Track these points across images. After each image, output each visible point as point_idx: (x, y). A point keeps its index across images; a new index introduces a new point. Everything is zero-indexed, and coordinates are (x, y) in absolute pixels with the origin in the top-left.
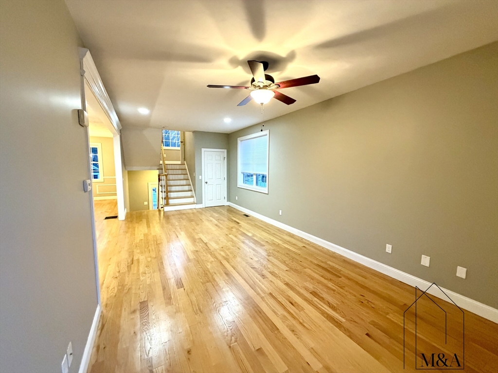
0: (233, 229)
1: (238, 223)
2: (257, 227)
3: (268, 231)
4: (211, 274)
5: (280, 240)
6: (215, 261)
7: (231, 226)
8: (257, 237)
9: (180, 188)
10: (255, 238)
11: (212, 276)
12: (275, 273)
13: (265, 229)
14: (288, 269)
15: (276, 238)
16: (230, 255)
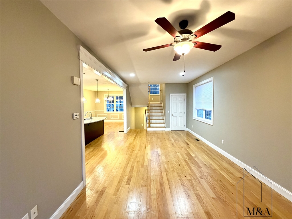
0: (182, 149)
1: (188, 145)
2: (202, 151)
3: (210, 155)
4: (150, 180)
5: (219, 166)
6: (158, 171)
7: (182, 146)
8: (198, 158)
9: (158, 118)
10: (196, 159)
11: (151, 182)
12: (201, 197)
13: (208, 154)
14: (215, 196)
15: (215, 163)
16: (171, 169)
